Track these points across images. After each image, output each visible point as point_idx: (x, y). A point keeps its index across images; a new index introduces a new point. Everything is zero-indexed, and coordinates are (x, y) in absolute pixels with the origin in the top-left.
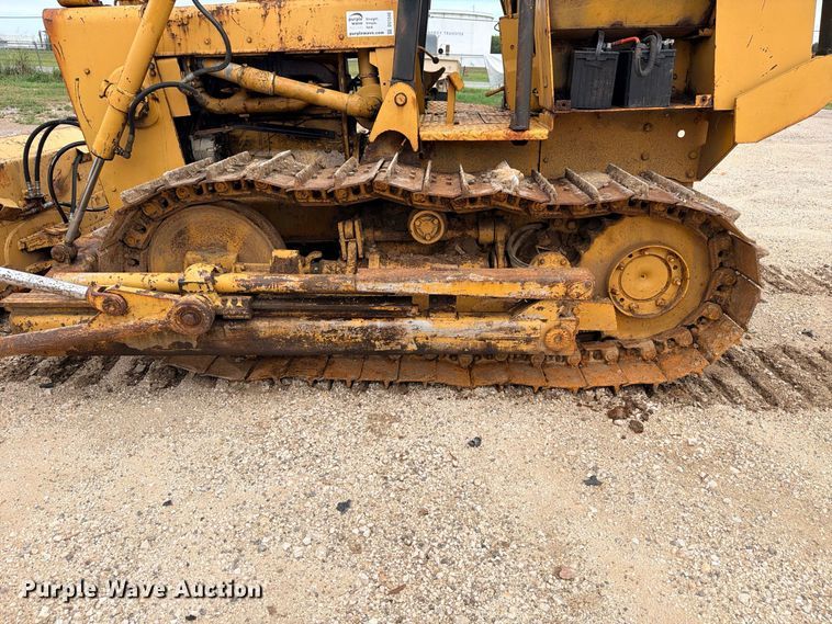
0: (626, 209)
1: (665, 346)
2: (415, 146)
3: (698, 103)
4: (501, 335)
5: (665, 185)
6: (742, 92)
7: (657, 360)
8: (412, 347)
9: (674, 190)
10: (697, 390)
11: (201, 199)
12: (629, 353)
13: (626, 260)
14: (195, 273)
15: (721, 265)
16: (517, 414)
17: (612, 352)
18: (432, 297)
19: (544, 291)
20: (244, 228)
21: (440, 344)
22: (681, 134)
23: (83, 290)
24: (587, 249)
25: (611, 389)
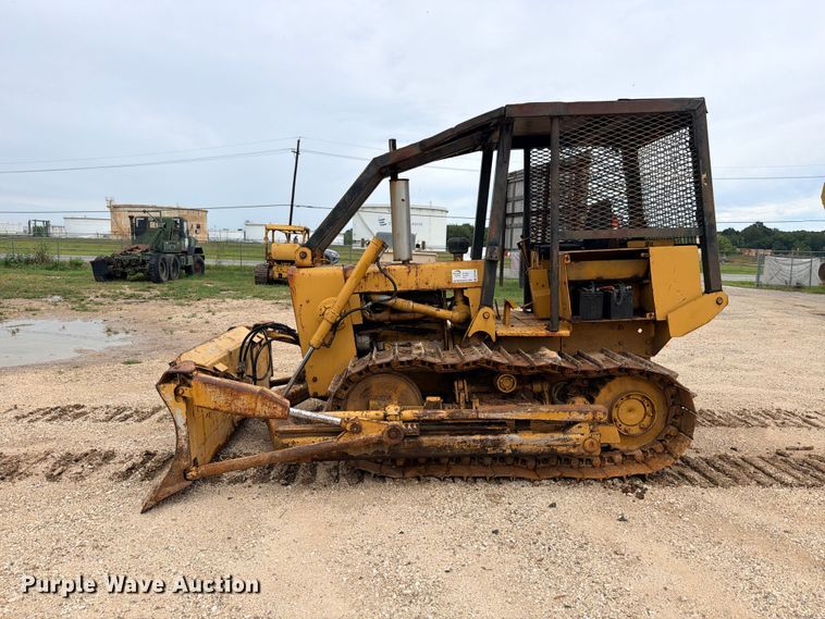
0: (617, 373)
1: (649, 453)
2: (494, 339)
3: (648, 317)
4: (559, 443)
5: (636, 360)
6: (670, 312)
7: (645, 462)
8: (509, 451)
9: (642, 362)
10: (671, 479)
11: (382, 370)
12: (628, 458)
13: (619, 401)
14: (392, 410)
15: (673, 404)
16: (571, 493)
17: (618, 457)
18: (517, 421)
19: (582, 417)
20: (403, 386)
21: (525, 449)
22: (640, 331)
23: (339, 420)
24: (597, 395)
25: (621, 478)
